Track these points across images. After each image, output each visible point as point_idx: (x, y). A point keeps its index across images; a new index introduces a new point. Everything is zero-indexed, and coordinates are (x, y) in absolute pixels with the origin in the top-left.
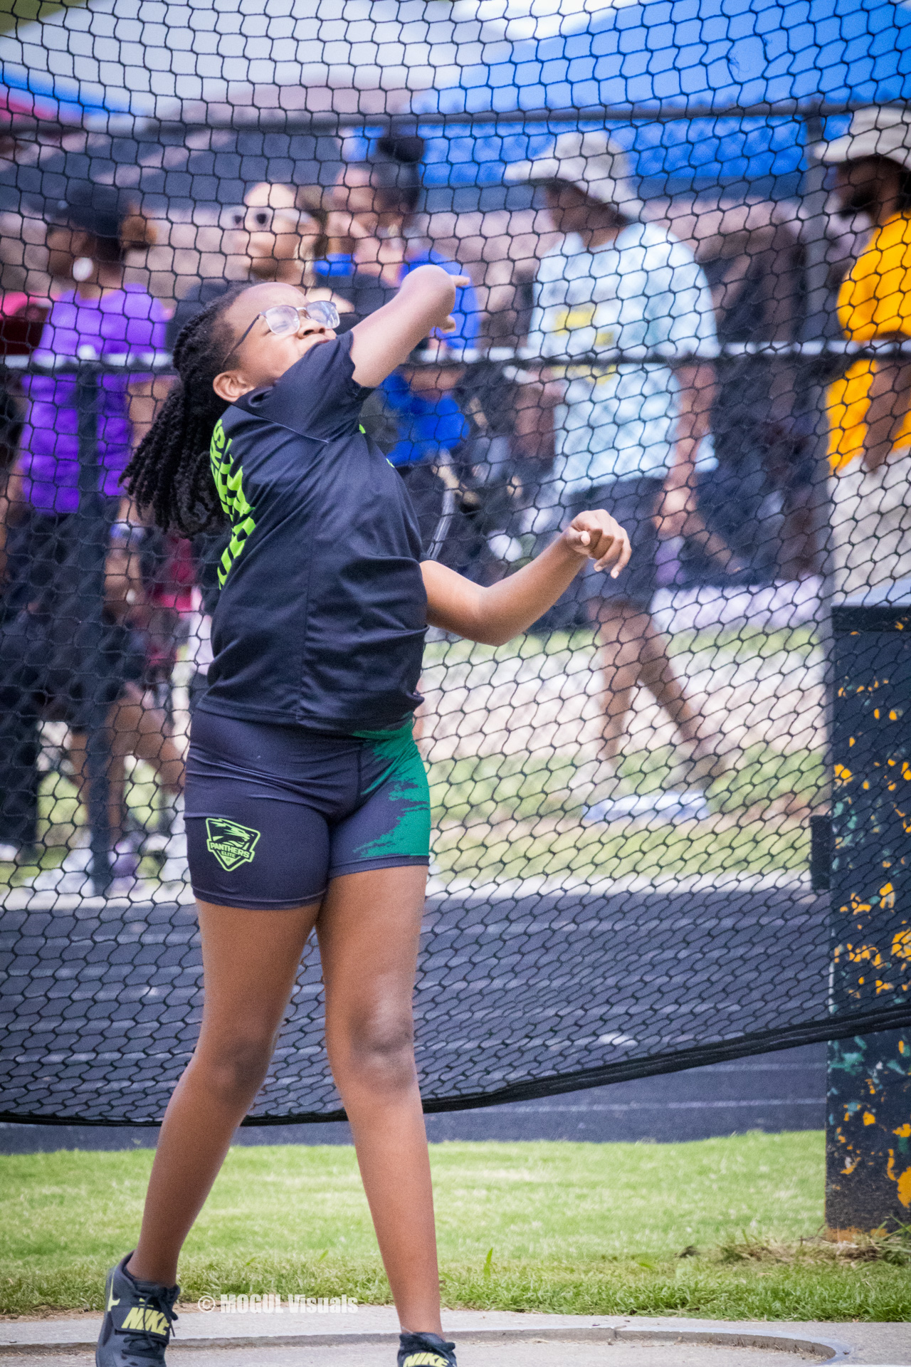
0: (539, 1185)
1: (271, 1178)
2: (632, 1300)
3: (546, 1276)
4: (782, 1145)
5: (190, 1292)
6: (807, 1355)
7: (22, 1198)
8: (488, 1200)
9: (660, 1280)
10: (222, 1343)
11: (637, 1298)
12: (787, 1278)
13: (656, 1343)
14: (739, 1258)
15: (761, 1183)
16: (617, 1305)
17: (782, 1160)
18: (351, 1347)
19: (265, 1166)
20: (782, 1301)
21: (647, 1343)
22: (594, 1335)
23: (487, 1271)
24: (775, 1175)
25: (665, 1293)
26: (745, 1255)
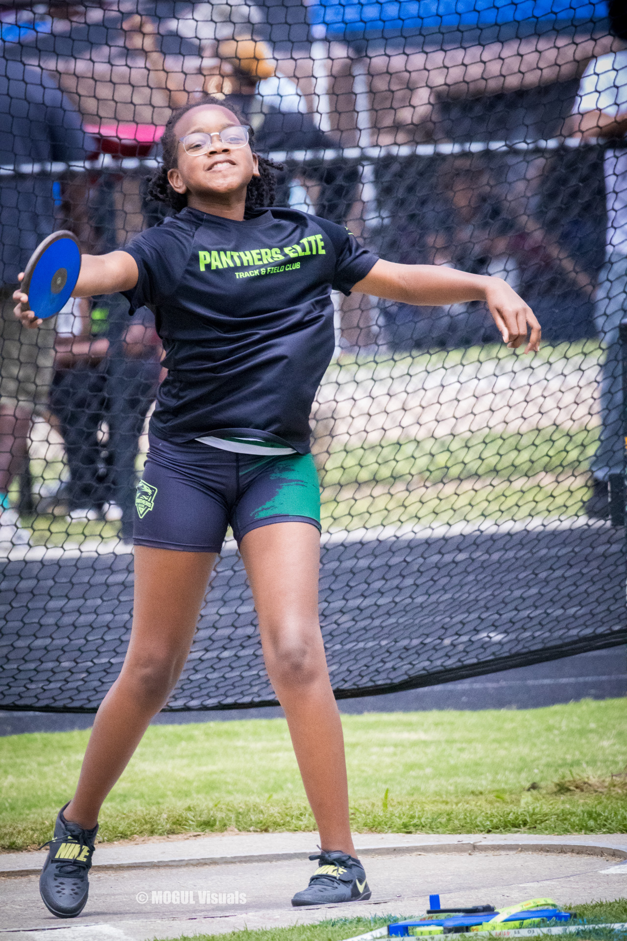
0: (432, 742)
1: (240, 743)
2: (488, 823)
3: (428, 807)
4: (606, 708)
5: (174, 827)
6: (610, 858)
7: (62, 763)
8: (395, 754)
9: (508, 808)
10: (194, 862)
11: (492, 821)
12: (600, 803)
13: (503, 853)
14: (568, 790)
15: (590, 736)
16: (478, 826)
17: (605, 719)
18: (286, 862)
19: (236, 734)
20: (595, 820)
21: (497, 853)
22: (459, 849)
23: (385, 805)
24: (600, 730)
25: (511, 817)
26: (572, 788)
